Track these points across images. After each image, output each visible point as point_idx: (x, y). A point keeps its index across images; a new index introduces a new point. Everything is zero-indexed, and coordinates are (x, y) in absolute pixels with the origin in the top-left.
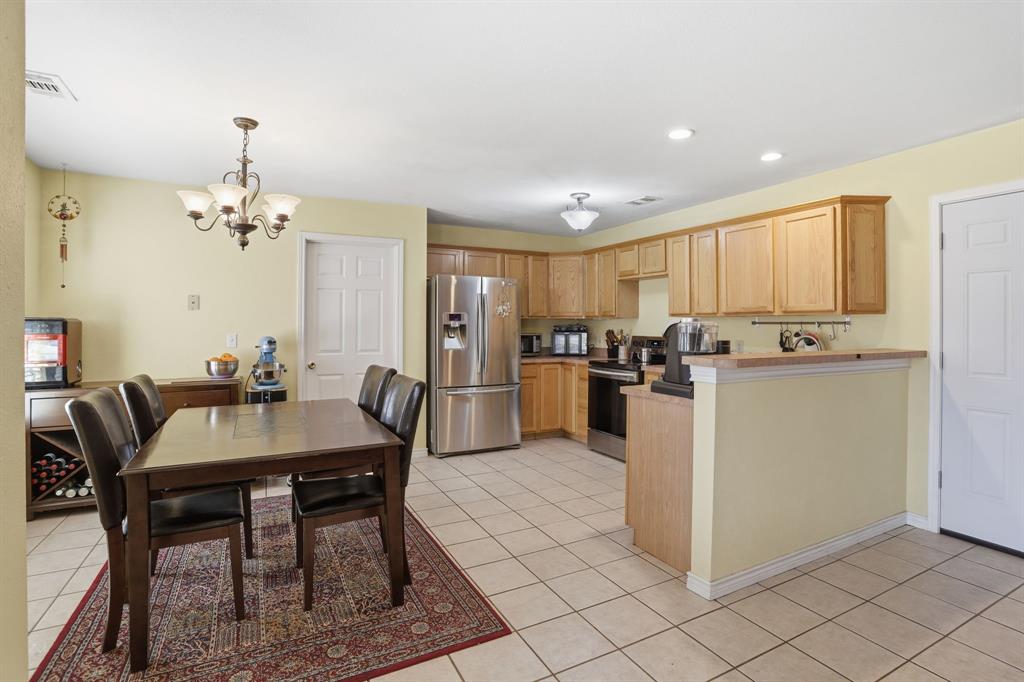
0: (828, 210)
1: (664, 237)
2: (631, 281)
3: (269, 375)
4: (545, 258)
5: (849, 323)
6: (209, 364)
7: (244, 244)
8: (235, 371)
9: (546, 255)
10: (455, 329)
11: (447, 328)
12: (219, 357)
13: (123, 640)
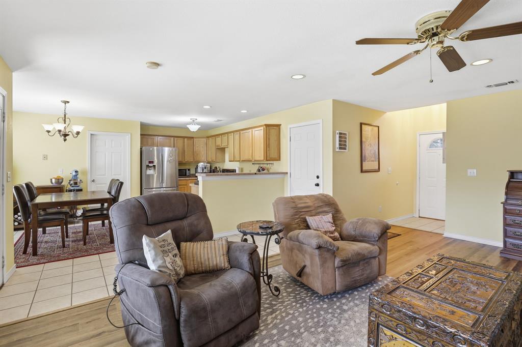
0: (262, 128)
1: (227, 133)
2: (222, 148)
3: (76, 183)
4: (192, 139)
5: (273, 164)
6: (51, 179)
7: (65, 140)
8: (62, 182)
9: (193, 138)
10: (151, 167)
11: (148, 166)
12: (55, 177)
13: (30, 250)
